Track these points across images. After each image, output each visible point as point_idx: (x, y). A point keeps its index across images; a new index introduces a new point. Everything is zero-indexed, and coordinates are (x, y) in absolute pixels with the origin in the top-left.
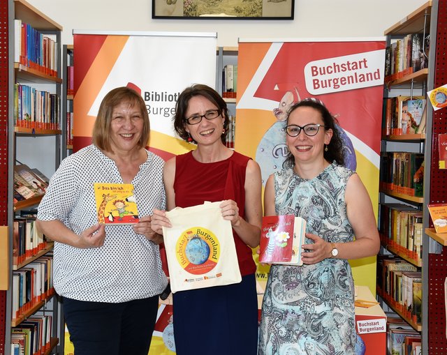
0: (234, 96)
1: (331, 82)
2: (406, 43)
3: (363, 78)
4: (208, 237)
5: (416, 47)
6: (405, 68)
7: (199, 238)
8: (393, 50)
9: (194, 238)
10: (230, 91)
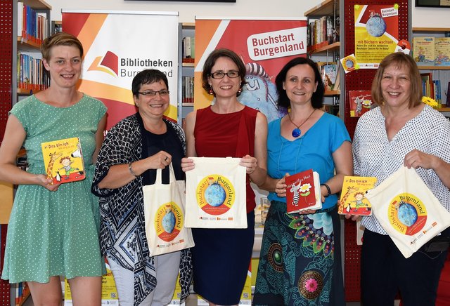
0: (193, 61)
1: (268, 51)
2: (322, 23)
3: (291, 48)
4: (227, 185)
5: (329, 26)
6: (322, 41)
7: (219, 185)
8: (312, 27)
9: (214, 184)
10: (188, 57)
